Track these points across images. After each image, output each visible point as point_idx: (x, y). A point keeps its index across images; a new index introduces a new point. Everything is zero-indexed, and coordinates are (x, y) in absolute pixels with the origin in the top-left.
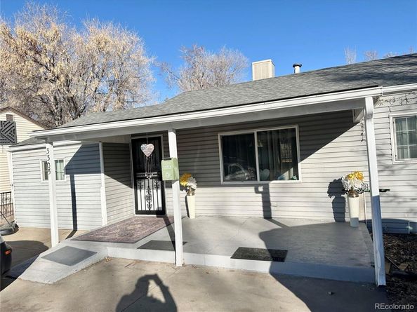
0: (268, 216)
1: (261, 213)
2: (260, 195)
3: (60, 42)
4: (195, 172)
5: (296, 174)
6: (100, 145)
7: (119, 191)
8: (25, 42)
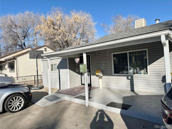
0: (132, 90)
1: (130, 89)
2: (129, 80)
3: (62, 20)
4: (103, 69)
5: (147, 71)
6: (68, 58)
7: (74, 76)
8: (50, 22)
